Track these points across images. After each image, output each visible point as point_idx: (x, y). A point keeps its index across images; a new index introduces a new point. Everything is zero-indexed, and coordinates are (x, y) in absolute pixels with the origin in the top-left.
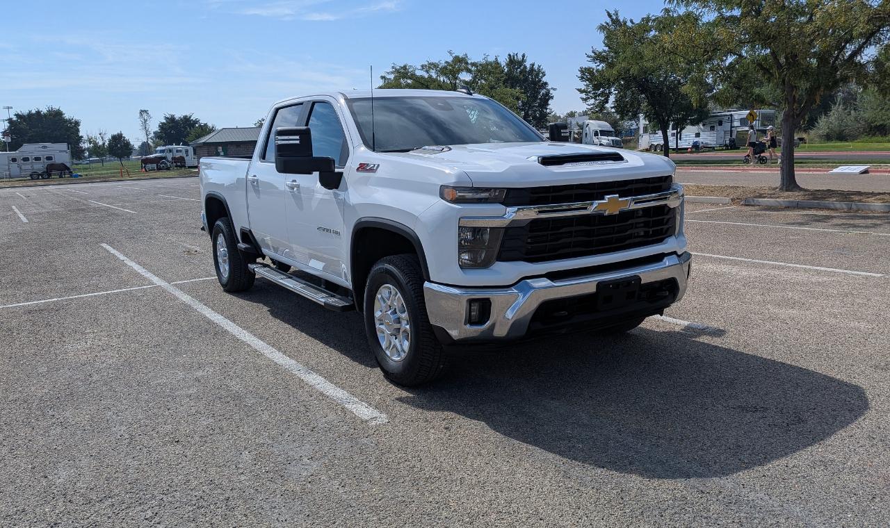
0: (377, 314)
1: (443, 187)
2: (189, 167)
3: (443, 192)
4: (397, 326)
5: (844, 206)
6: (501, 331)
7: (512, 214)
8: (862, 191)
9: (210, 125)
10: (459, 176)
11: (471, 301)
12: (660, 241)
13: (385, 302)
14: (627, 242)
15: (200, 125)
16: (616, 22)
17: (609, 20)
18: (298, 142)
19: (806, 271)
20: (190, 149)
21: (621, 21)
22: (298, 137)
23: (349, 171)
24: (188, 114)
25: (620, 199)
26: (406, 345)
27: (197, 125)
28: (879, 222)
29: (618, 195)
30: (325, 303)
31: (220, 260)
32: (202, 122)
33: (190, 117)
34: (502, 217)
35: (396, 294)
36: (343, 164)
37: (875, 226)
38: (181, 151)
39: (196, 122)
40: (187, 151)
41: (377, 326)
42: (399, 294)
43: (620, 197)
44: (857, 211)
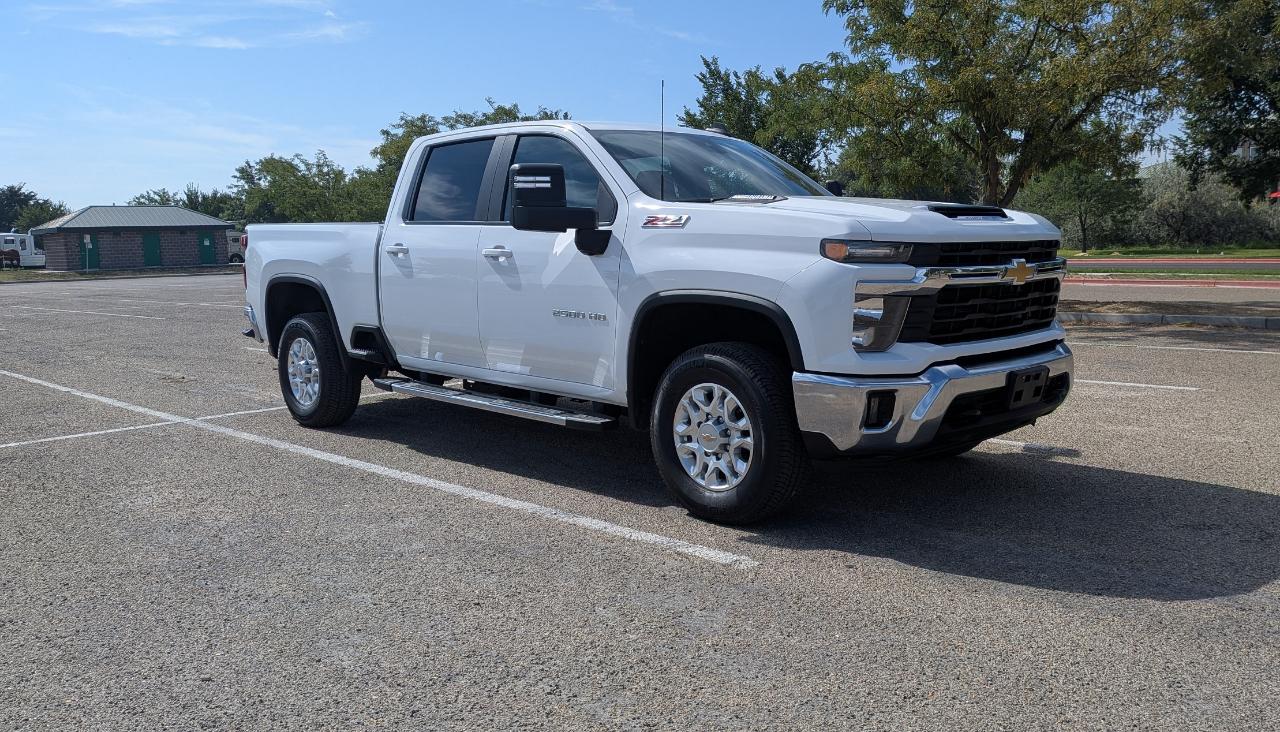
0: (680, 428)
1: (824, 243)
2: (26, 268)
3: (826, 247)
4: (723, 440)
5: (1072, 318)
6: (905, 436)
7: (921, 279)
8: (1082, 300)
9: (55, 202)
10: (851, 227)
11: (871, 395)
12: (1046, 325)
13: (696, 407)
14: (1025, 323)
15: (37, 202)
16: (715, 73)
17: (705, 70)
18: (548, 185)
19: (1103, 386)
20: (29, 238)
21: (723, 73)
22: (548, 179)
23: (625, 228)
24: (16, 185)
25: (1028, 265)
26: (742, 467)
27: (32, 203)
28: (1130, 335)
29: (1023, 260)
30: (567, 421)
31: (296, 381)
32: (41, 197)
33: (20, 189)
34: (911, 281)
35: (724, 396)
36: (612, 219)
37: (1128, 339)
38: (13, 241)
39: (30, 197)
40: (23, 242)
41: (678, 445)
42: (731, 395)
43: (1027, 262)
44: (1090, 323)
